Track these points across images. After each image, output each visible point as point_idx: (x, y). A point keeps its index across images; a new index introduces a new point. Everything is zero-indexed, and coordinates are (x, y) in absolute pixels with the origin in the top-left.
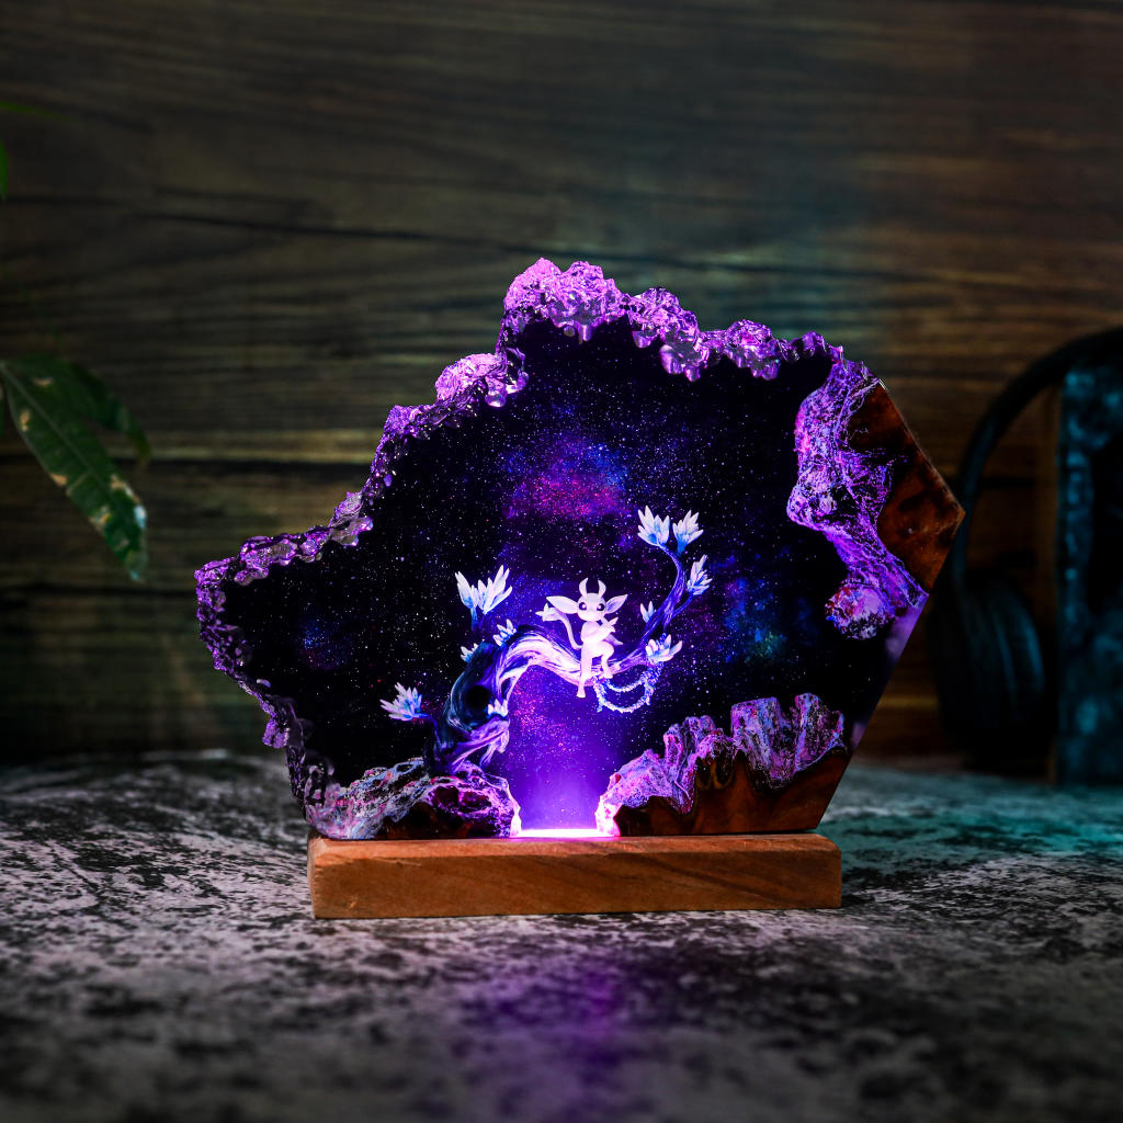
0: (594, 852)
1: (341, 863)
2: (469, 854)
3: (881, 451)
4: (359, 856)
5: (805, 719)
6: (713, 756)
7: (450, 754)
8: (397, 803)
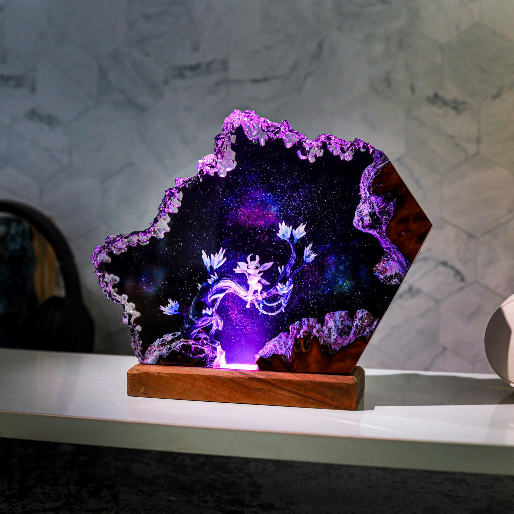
2: (189, 373)
3: (389, 195)
5: (357, 322)
6: (302, 337)
7: (189, 330)
8: (167, 350)
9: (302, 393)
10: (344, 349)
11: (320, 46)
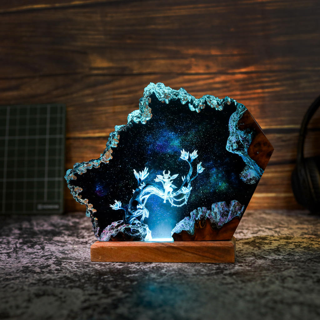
0: (163, 246)
1: (97, 247)
4: (101, 246)
5: (232, 208)
6: (200, 219)
7: (129, 219)
8: (115, 232)
9: (200, 254)
10: (225, 225)
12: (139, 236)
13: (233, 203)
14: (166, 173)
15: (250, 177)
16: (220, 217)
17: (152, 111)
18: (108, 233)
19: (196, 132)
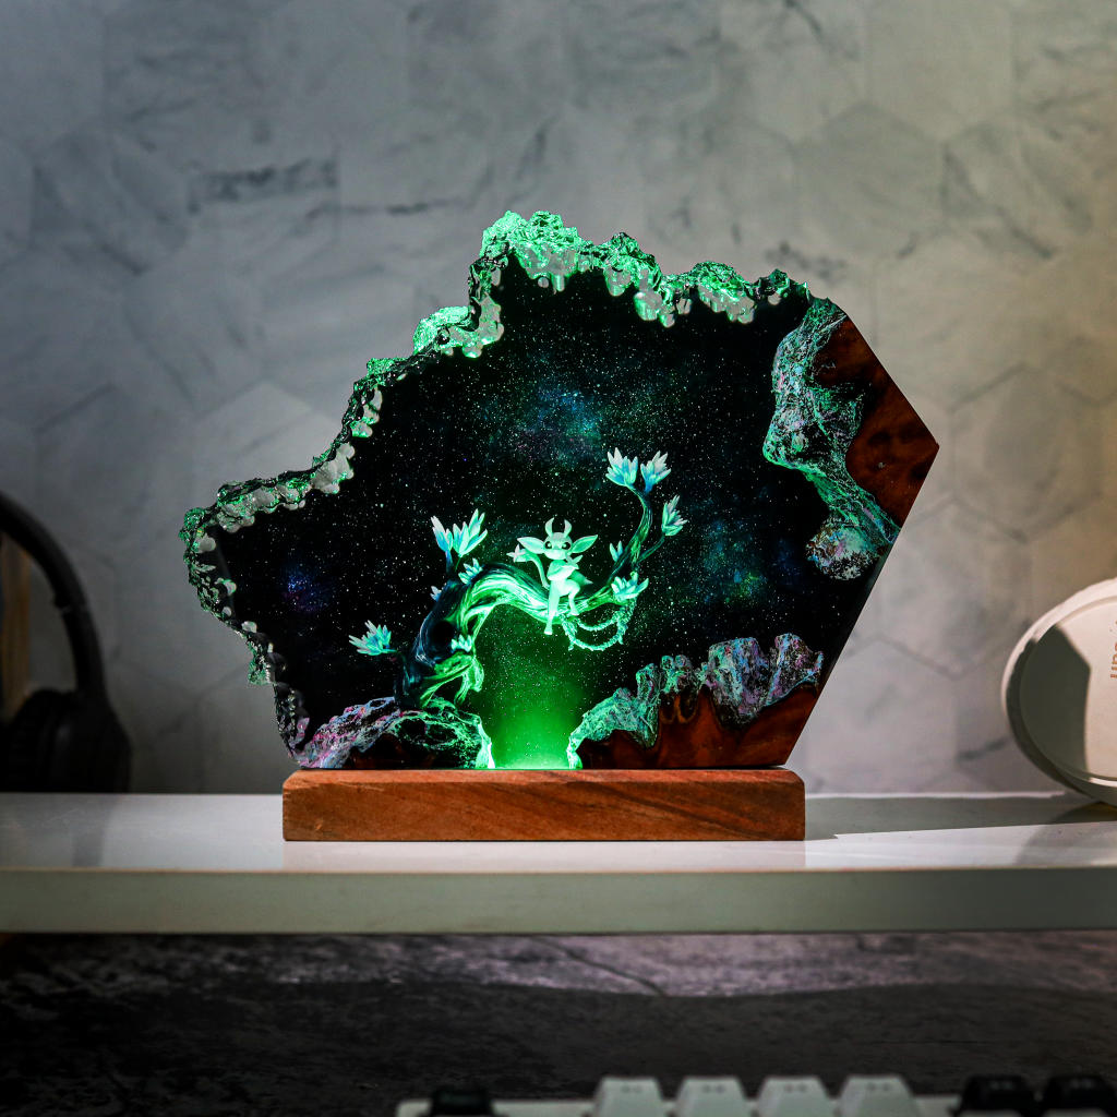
0: (553, 780)
1: (308, 787)
2: (430, 781)
3: (849, 386)
4: (325, 781)
5: (781, 659)
6: (676, 690)
7: (418, 689)
8: (367, 735)
9: (687, 809)
10: (766, 712)
11: (541, 138)
12: (457, 749)
13: (785, 642)
14: (558, 528)
15: (842, 555)
16: (741, 687)
17: (502, 314)
18: (334, 741)
19: (658, 395)
